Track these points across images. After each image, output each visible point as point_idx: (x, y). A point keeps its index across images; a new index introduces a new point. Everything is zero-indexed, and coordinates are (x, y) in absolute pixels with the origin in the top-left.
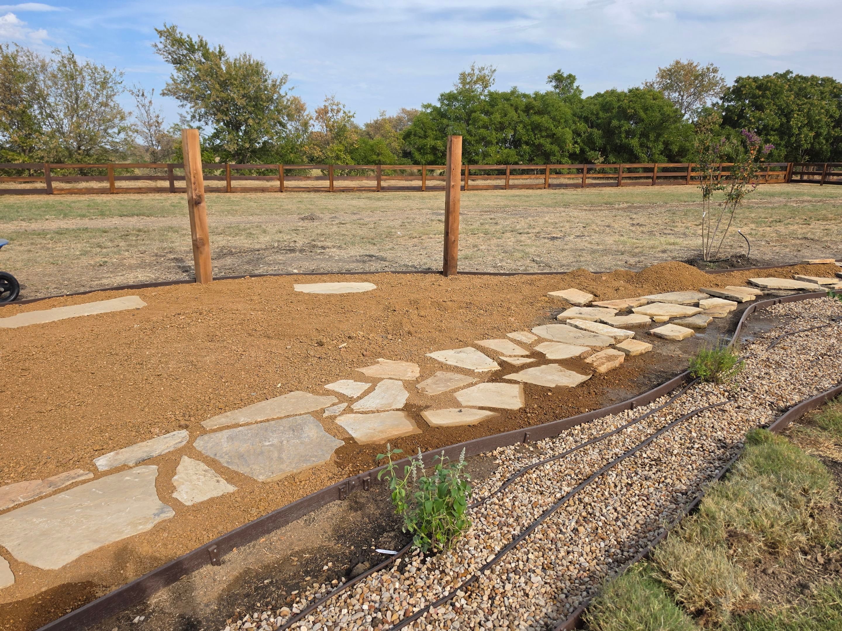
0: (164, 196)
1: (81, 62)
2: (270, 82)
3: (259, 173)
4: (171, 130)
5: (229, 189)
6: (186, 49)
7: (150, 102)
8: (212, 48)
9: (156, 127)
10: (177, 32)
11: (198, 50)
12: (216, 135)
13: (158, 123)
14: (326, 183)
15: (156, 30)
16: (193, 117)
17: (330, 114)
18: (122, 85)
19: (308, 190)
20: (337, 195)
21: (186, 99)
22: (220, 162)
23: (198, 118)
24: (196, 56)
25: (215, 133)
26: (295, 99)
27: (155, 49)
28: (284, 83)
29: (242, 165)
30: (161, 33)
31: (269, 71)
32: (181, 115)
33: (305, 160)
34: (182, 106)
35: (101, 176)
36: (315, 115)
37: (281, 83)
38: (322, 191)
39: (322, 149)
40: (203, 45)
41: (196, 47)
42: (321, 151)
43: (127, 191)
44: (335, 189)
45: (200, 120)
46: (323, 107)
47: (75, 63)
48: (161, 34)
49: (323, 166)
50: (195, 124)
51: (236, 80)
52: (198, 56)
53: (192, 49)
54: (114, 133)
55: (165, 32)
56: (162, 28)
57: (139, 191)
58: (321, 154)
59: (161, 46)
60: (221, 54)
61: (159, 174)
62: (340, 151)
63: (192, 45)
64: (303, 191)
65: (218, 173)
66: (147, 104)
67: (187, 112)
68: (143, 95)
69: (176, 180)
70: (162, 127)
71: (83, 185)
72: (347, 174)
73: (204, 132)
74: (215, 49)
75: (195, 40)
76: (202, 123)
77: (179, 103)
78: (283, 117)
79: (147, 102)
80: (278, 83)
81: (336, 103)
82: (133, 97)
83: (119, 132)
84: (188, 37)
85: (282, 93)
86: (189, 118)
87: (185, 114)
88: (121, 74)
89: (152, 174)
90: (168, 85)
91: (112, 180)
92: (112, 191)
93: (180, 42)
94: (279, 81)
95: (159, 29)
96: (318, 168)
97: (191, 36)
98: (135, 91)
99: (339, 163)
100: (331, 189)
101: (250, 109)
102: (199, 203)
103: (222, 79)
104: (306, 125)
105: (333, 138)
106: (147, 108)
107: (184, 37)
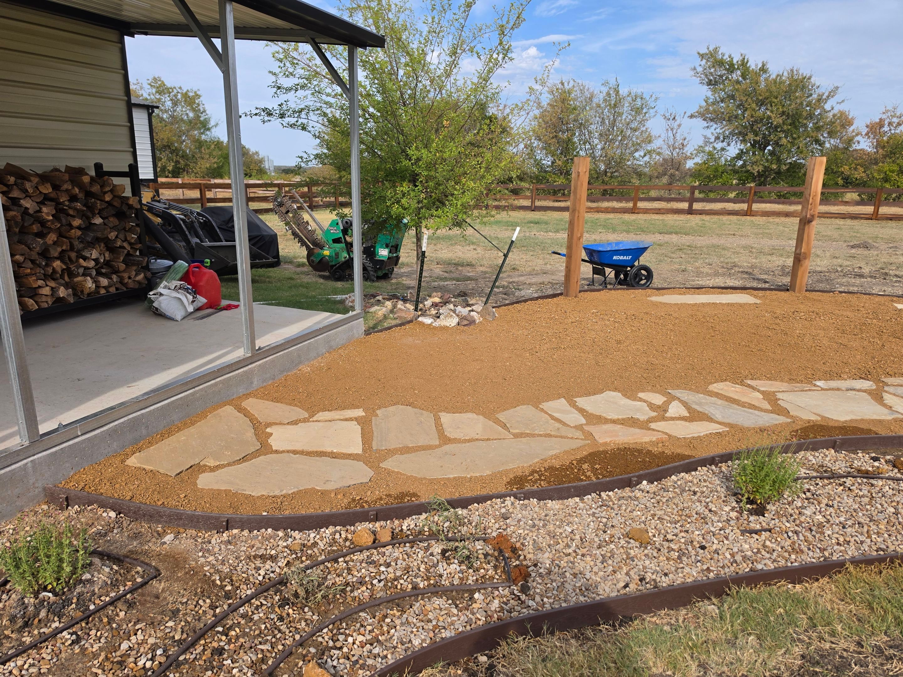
0: (682, 217)
1: (623, 91)
2: (815, 96)
3: (779, 197)
4: (695, 152)
5: (749, 212)
6: (726, 69)
7: (679, 126)
8: (754, 64)
9: (680, 149)
10: (720, 53)
11: (738, 68)
12: (739, 157)
13: (683, 145)
14: (869, 209)
15: (699, 53)
16: (717, 138)
17: (886, 128)
18: (654, 110)
19: (843, 216)
20: (884, 223)
21: (712, 120)
22: (737, 185)
23: (722, 139)
24: (734, 76)
25: (739, 154)
26: (842, 113)
27: (692, 73)
28: (832, 97)
29: (762, 187)
30: (702, 56)
31: (817, 84)
32: (705, 137)
33: (840, 182)
34: (708, 127)
35: (621, 197)
36: (864, 131)
37: (828, 97)
38: (862, 218)
39: (866, 169)
40: (744, 63)
41: (736, 67)
42: (864, 172)
43: (646, 211)
44: (879, 216)
45: (723, 141)
46: (878, 121)
47: (618, 92)
48: (703, 58)
49: (862, 189)
50: (719, 145)
51: (776, 98)
52: (736, 75)
53: (731, 68)
54: (640, 156)
55: (707, 54)
56: (704, 51)
57: (658, 211)
58: (863, 175)
59: (700, 69)
60: (763, 69)
61: (673, 196)
62: (893, 172)
63: (732, 65)
64: (836, 218)
65: (732, 195)
66: (676, 127)
67: (712, 133)
68: (674, 118)
69: (696, 201)
70: (686, 149)
71: (605, 204)
72: (894, 200)
73: (728, 153)
74: (756, 65)
75: (736, 59)
76: (725, 144)
77: (705, 124)
78: (822, 135)
79: (675, 125)
80: (824, 97)
81: (898, 114)
82: (664, 121)
83: (645, 155)
84: (730, 57)
85: (827, 107)
86: (712, 140)
87: (709, 135)
88: (656, 99)
89: (666, 195)
90: (701, 107)
91: (636, 200)
92: (633, 211)
93: (721, 63)
94: (826, 94)
95: (701, 52)
96: (854, 192)
97: (732, 56)
98: (667, 115)
99: (887, 186)
100: (875, 217)
101: (785, 127)
102: (811, 222)
103: (760, 98)
104: (850, 141)
105: (885, 157)
106: (675, 131)
107: (726, 57)
